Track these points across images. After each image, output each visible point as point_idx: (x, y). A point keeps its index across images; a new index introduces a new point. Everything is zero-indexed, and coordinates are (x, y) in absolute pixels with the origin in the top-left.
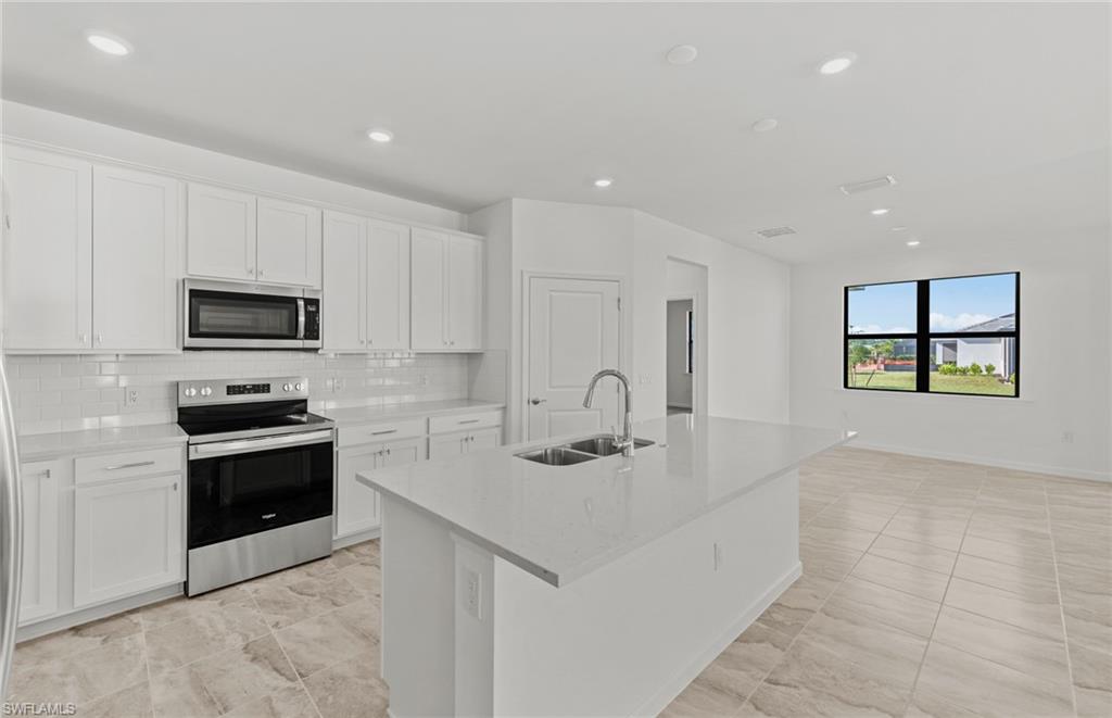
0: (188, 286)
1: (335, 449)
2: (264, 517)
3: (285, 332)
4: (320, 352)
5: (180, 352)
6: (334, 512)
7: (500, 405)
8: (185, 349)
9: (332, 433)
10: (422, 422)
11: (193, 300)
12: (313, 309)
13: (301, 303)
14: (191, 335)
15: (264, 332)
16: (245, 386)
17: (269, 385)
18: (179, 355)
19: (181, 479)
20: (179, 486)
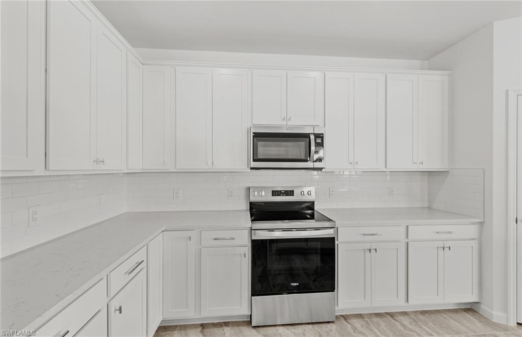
0: (253, 130)
1: (336, 242)
2: (292, 284)
3: (303, 157)
4: (323, 170)
5: (249, 170)
6: (336, 290)
7: (478, 220)
8: (252, 168)
9: (334, 231)
10: (403, 229)
11: (255, 139)
12: (319, 141)
13: (312, 137)
14: (254, 160)
15: (290, 157)
16: (281, 191)
17: (293, 191)
18: (248, 172)
19: (248, 251)
20: (247, 255)
